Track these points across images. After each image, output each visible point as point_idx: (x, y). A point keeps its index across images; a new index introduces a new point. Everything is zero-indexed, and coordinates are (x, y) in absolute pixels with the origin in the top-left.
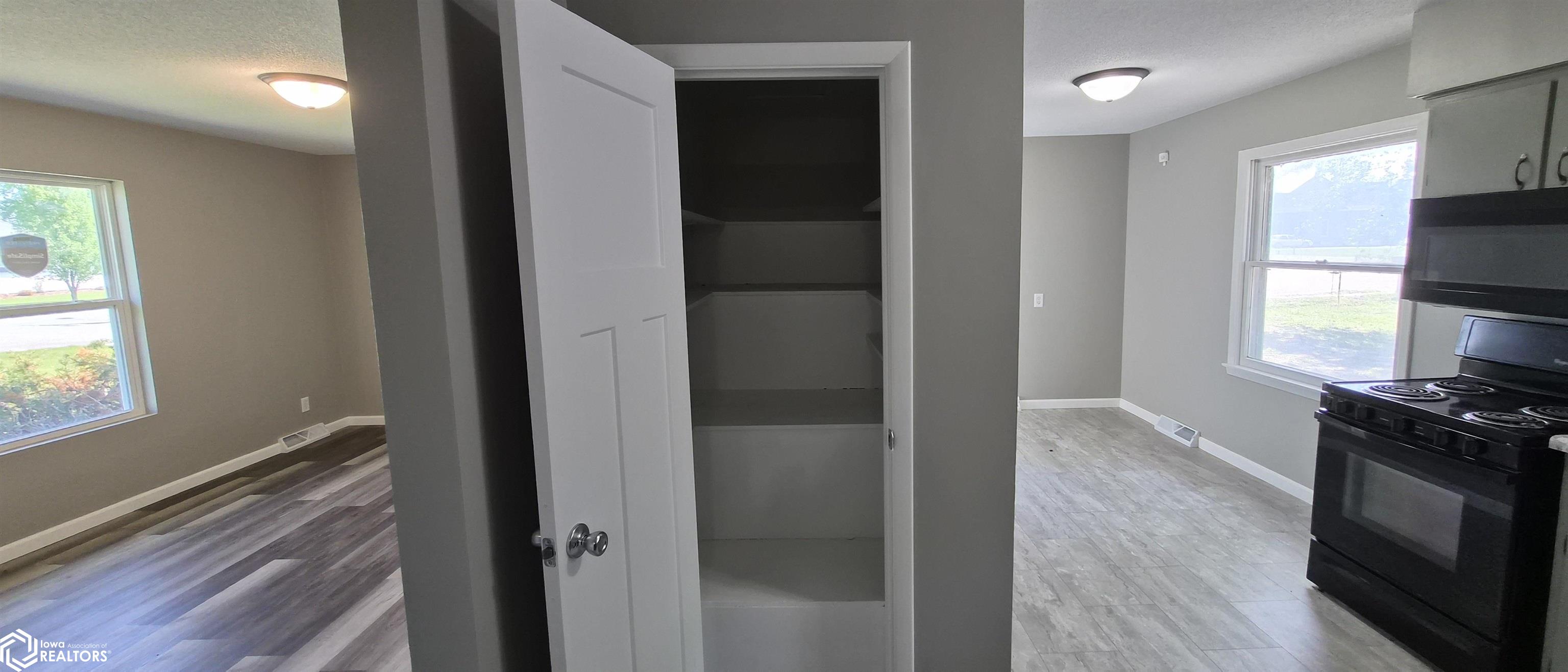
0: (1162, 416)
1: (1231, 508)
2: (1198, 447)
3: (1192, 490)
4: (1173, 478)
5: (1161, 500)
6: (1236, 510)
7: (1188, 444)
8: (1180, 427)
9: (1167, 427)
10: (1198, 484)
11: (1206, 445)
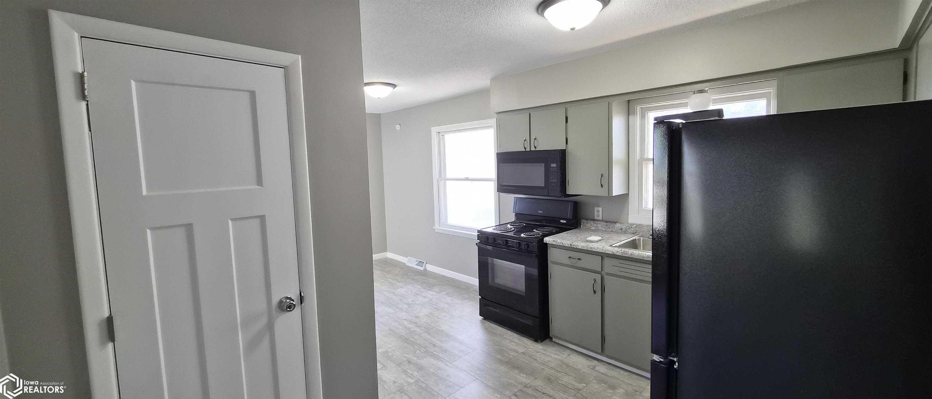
0: (409, 257)
1: (446, 294)
2: (426, 269)
3: (429, 290)
4: (420, 287)
5: (417, 299)
6: (447, 294)
7: (422, 269)
8: (417, 262)
9: (410, 262)
10: (430, 286)
11: (430, 268)
